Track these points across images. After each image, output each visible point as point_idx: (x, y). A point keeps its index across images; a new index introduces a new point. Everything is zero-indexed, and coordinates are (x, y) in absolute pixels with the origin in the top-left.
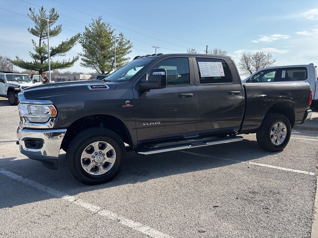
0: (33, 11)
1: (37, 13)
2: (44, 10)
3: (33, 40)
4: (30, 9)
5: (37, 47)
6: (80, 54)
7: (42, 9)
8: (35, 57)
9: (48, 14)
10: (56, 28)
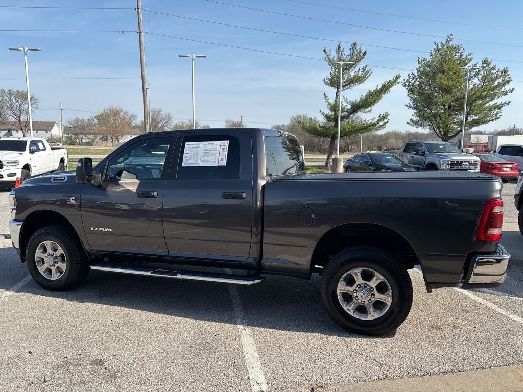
0: (329, 53)
1: (334, 55)
2: (342, 48)
3: (325, 95)
4: (325, 51)
5: (329, 104)
6: (409, 105)
7: (339, 47)
8: (328, 118)
9: (347, 52)
10: (358, 72)
